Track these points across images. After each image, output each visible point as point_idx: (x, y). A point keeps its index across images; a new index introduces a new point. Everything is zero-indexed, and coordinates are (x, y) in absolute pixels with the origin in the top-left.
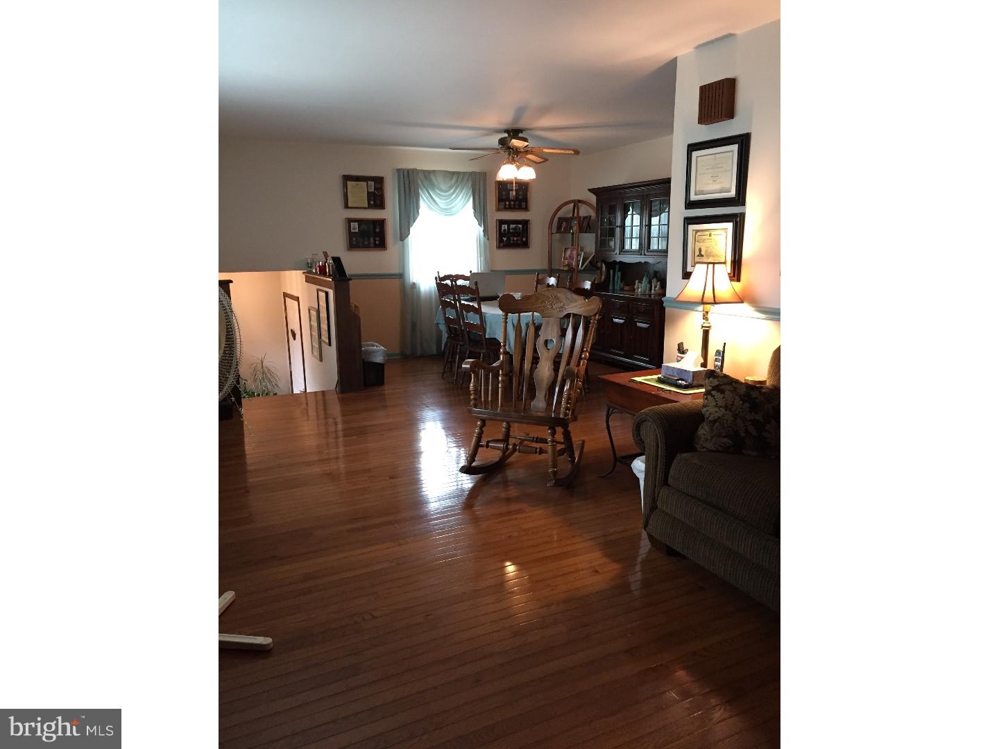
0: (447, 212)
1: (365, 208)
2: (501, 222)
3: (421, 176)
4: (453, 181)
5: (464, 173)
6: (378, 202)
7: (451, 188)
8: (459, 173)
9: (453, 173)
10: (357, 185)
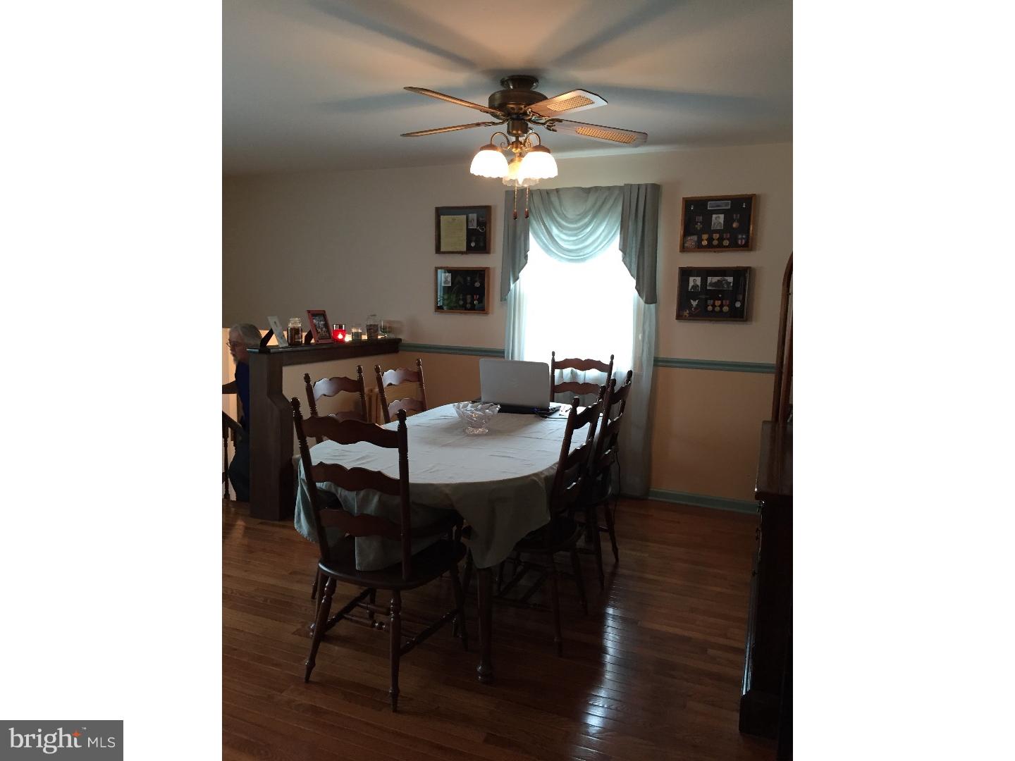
0: (577, 256)
1: (462, 253)
2: (685, 273)
3: (537, 199)
4: (589, 204)
5: (609, 188)
6: (482, 244)
7: (583, 215)
8: (596, 189)
9: (588, 191)
10: (454, 220)
